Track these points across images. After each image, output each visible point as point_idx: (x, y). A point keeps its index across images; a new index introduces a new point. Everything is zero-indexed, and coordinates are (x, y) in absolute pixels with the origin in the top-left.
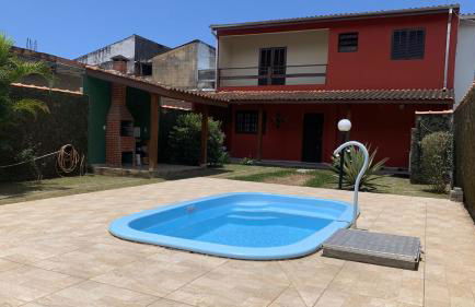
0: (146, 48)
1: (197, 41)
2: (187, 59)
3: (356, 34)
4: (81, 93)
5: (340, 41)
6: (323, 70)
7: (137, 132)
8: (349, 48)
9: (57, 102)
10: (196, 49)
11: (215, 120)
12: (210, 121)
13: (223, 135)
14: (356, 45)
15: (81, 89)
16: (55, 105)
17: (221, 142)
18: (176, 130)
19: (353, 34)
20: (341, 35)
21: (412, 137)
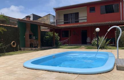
0: (36, 17)
1: (50, 14)
2: (47, 19)
3: (94, 7)
4: (17, 26)
5: (90, 9)
6: (86, 18)
7: (34, 38)
8: (93, 11)
9: (10, 29)
10: (49, 16)
11: (56, 33)
12: (55, 34)
13: (59, 38)
14: (95, 10)
15: (17, 25)
16: (9, 30)
17: (59, 39)
18: (45, 37)
19: (93, 7)
20: (90, 8)
21: (115, 34)
